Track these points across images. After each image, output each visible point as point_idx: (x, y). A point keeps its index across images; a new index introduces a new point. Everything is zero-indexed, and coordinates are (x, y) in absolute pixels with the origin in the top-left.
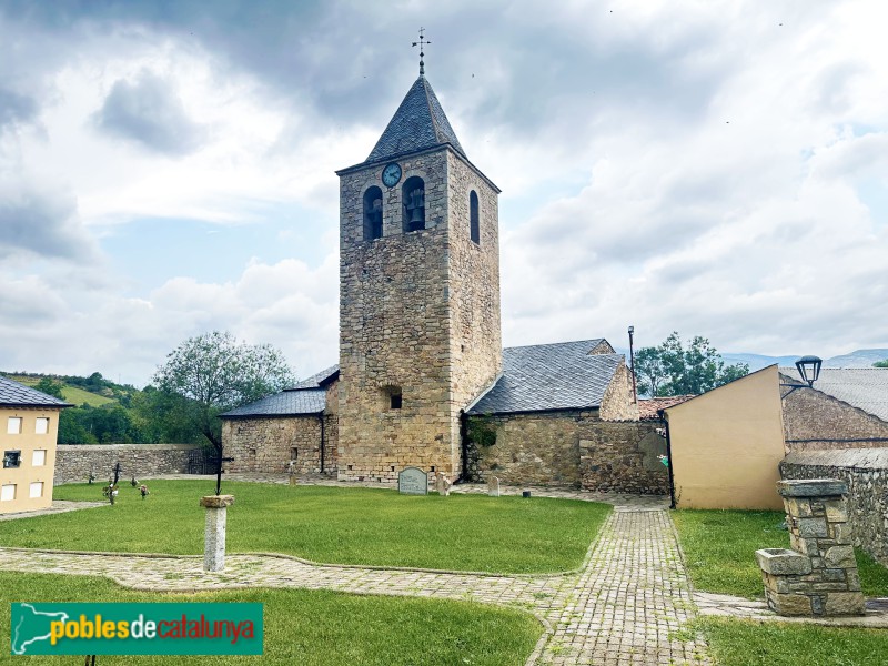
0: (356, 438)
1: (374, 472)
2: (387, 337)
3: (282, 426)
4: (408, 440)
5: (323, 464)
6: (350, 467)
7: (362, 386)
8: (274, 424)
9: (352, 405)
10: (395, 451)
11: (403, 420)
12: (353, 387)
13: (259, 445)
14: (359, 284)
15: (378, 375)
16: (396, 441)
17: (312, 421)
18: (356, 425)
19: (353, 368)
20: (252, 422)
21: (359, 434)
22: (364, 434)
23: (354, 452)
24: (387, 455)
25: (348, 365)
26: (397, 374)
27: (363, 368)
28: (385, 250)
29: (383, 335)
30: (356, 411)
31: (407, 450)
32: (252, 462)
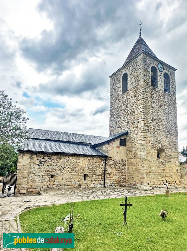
0: (150, 170)
1: (158, 185)
2: (160, 129)
3: (78, 161)
4: (168, 172)
5: (104, 182)
6: (148, 183)
7: (152, 147)
8: (73, 160)
9: (149, 155)
10: (164, 176)
11: (167, 163)
12: (149, 147)
13: (59, 172)
14: (150, 103)
15: (158, 144)
16: (165, 172)
17: (98, 160)
18: (150, 164)
19: (149, 139)
20: (55, 157)
21: (152, 168)
22: (153, 168)
23: (150, 176)
24: (162, 177)
25: (147, 137)
26: (164, 145)
27: (153, 140)
28: (159, 94)
29: (159, 127)
30: (150, 158)
31: (168, 175)
32: (51, 183)
